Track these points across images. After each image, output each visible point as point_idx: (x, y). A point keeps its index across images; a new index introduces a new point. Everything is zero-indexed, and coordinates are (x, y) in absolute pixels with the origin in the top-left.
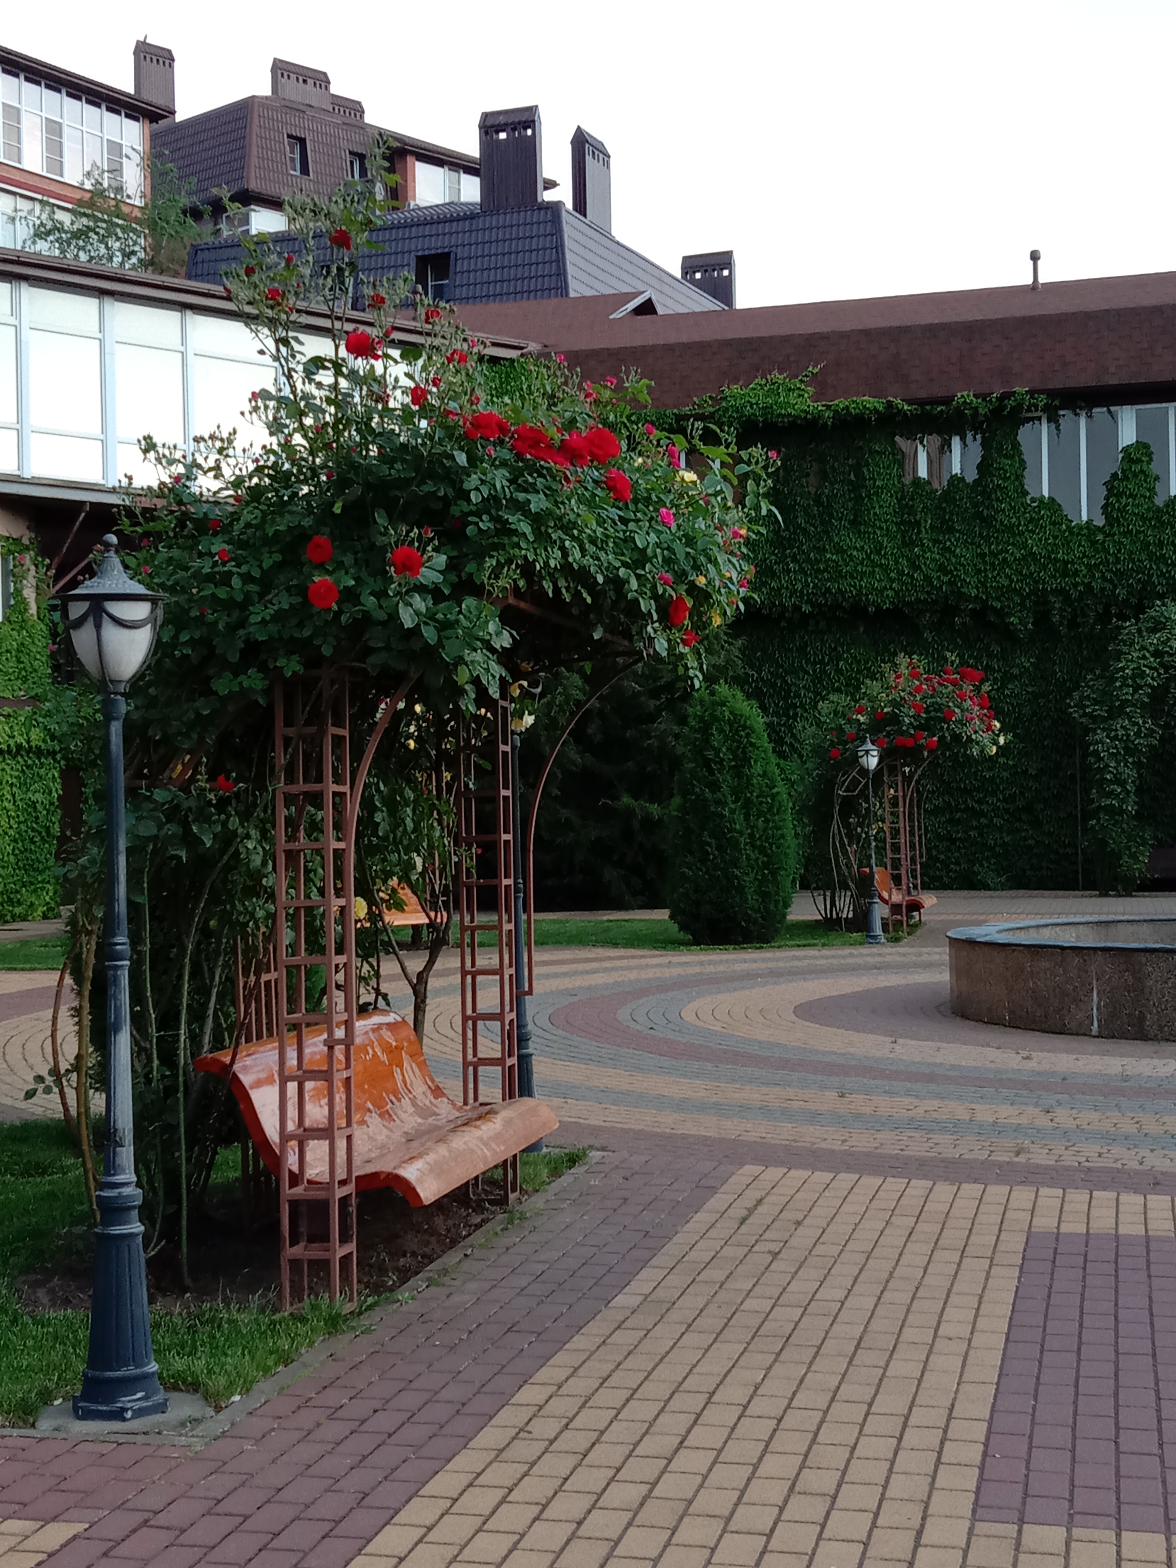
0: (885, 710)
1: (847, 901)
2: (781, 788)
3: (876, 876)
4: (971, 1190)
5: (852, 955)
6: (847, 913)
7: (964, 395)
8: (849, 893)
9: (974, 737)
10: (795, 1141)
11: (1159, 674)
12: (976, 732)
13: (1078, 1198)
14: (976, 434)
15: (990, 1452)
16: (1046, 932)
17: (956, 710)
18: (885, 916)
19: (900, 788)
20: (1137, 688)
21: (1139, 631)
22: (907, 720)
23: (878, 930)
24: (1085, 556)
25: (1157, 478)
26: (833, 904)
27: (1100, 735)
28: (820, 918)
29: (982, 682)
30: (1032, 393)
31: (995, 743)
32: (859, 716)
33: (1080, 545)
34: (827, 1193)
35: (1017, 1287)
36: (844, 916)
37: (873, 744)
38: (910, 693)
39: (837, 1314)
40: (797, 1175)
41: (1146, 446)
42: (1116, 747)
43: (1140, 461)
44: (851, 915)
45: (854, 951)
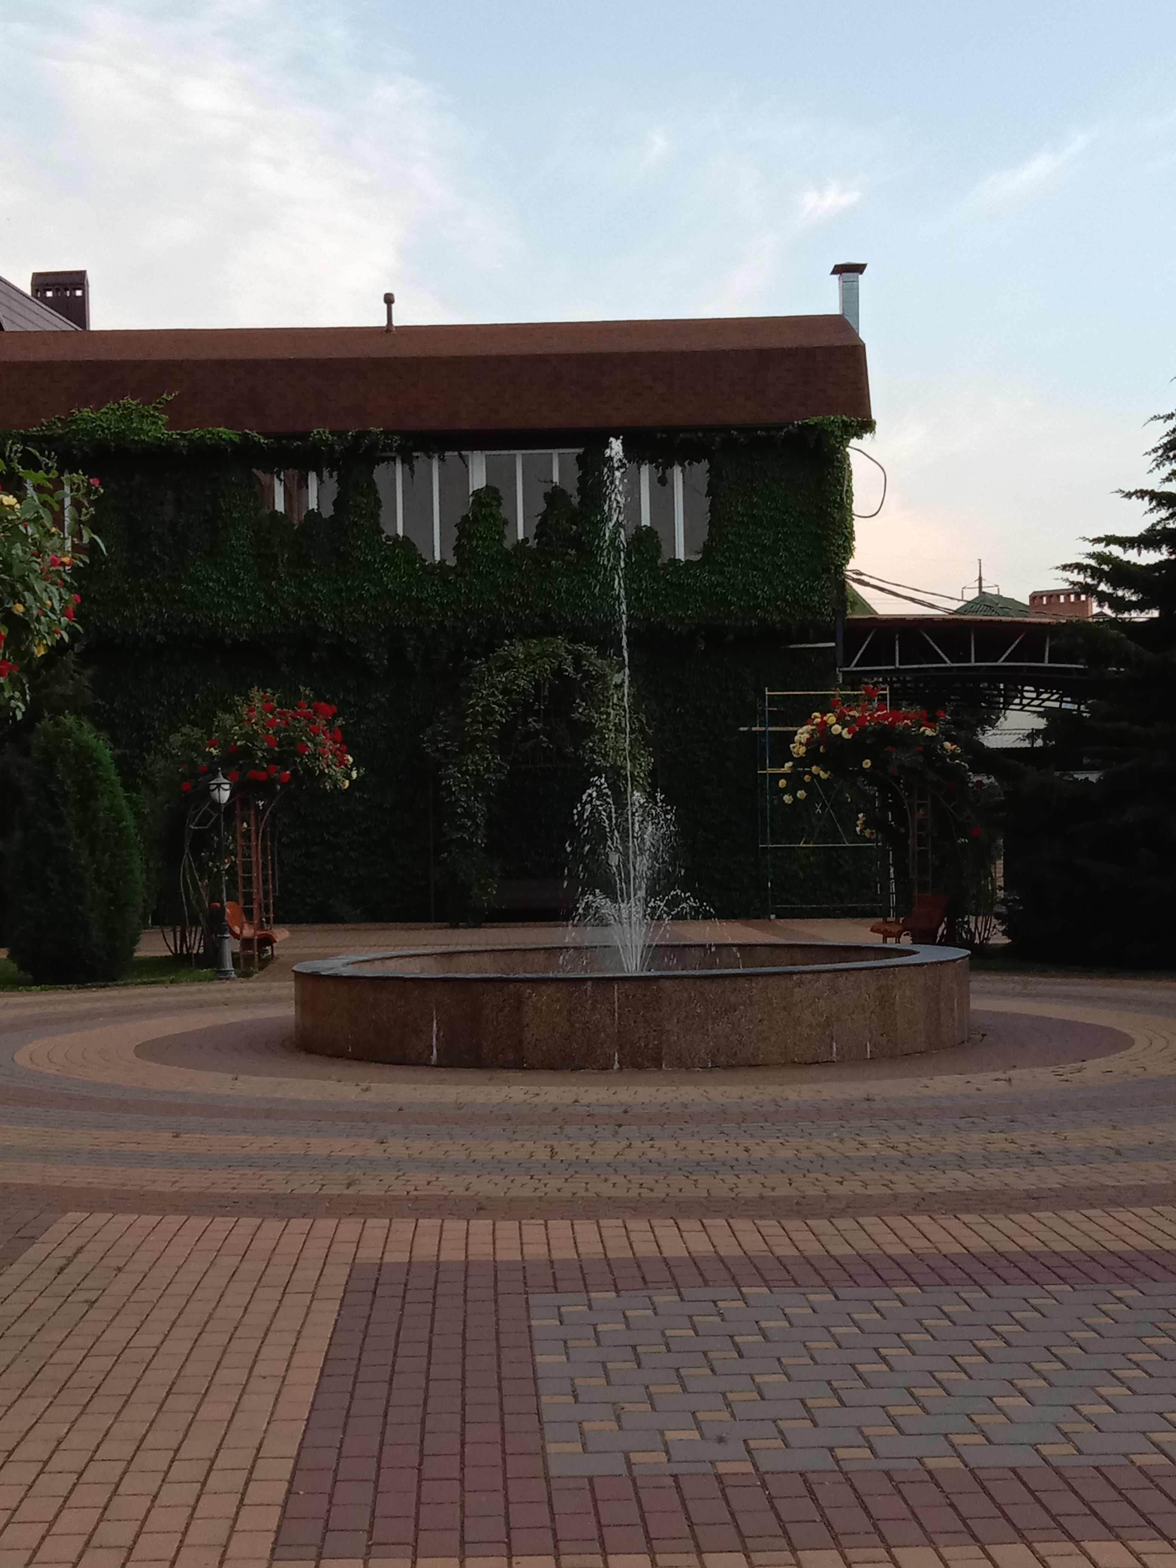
0: (239, 743)
1: (198, 937)
2: (129, 822)
3: (228, 910)
4: (299, 1225)
5: (200, 991)
6: (198, 948)
7: (320, 432)
8: (200, 929)
9: (326, 771)
10: (124, 1185)
11: (507, 711)
12: (329, 766)
13: (404, 1228)
14: (333, 471)
15: (294, 1490)
16: (392, 964)
17: (309, 744)
18: (237, 950)
19: (252, 823)
20: (487, 724)
21: (489, 669)
22: (260, 754)
23: (229, 966)
24: (438, 594)
25: (506, 522)
26: (183, 940)
27: (452, 770)
28: (170, 954)
29: (335, 716)
30: (387, 433)
31: (348, 776)
32: (212, 750)
33: (433, 584)
34: (151, 1238)
35: (336, 1321)
36: (195, 952)
37: (225, 778)
38: (264, 727)
39: (151, 1361)
40: (124, 1219)
41: (496, 491)
42: (466, 782)
43: (489, 505)
44: (201, 951)
45: (203, 987)
